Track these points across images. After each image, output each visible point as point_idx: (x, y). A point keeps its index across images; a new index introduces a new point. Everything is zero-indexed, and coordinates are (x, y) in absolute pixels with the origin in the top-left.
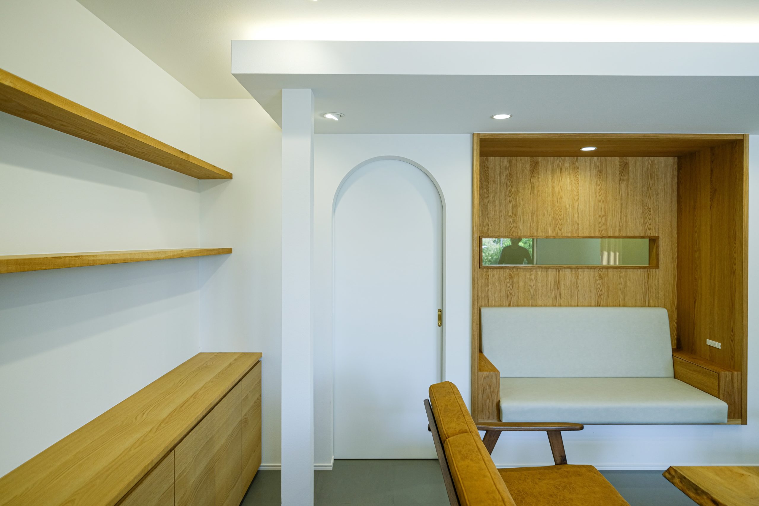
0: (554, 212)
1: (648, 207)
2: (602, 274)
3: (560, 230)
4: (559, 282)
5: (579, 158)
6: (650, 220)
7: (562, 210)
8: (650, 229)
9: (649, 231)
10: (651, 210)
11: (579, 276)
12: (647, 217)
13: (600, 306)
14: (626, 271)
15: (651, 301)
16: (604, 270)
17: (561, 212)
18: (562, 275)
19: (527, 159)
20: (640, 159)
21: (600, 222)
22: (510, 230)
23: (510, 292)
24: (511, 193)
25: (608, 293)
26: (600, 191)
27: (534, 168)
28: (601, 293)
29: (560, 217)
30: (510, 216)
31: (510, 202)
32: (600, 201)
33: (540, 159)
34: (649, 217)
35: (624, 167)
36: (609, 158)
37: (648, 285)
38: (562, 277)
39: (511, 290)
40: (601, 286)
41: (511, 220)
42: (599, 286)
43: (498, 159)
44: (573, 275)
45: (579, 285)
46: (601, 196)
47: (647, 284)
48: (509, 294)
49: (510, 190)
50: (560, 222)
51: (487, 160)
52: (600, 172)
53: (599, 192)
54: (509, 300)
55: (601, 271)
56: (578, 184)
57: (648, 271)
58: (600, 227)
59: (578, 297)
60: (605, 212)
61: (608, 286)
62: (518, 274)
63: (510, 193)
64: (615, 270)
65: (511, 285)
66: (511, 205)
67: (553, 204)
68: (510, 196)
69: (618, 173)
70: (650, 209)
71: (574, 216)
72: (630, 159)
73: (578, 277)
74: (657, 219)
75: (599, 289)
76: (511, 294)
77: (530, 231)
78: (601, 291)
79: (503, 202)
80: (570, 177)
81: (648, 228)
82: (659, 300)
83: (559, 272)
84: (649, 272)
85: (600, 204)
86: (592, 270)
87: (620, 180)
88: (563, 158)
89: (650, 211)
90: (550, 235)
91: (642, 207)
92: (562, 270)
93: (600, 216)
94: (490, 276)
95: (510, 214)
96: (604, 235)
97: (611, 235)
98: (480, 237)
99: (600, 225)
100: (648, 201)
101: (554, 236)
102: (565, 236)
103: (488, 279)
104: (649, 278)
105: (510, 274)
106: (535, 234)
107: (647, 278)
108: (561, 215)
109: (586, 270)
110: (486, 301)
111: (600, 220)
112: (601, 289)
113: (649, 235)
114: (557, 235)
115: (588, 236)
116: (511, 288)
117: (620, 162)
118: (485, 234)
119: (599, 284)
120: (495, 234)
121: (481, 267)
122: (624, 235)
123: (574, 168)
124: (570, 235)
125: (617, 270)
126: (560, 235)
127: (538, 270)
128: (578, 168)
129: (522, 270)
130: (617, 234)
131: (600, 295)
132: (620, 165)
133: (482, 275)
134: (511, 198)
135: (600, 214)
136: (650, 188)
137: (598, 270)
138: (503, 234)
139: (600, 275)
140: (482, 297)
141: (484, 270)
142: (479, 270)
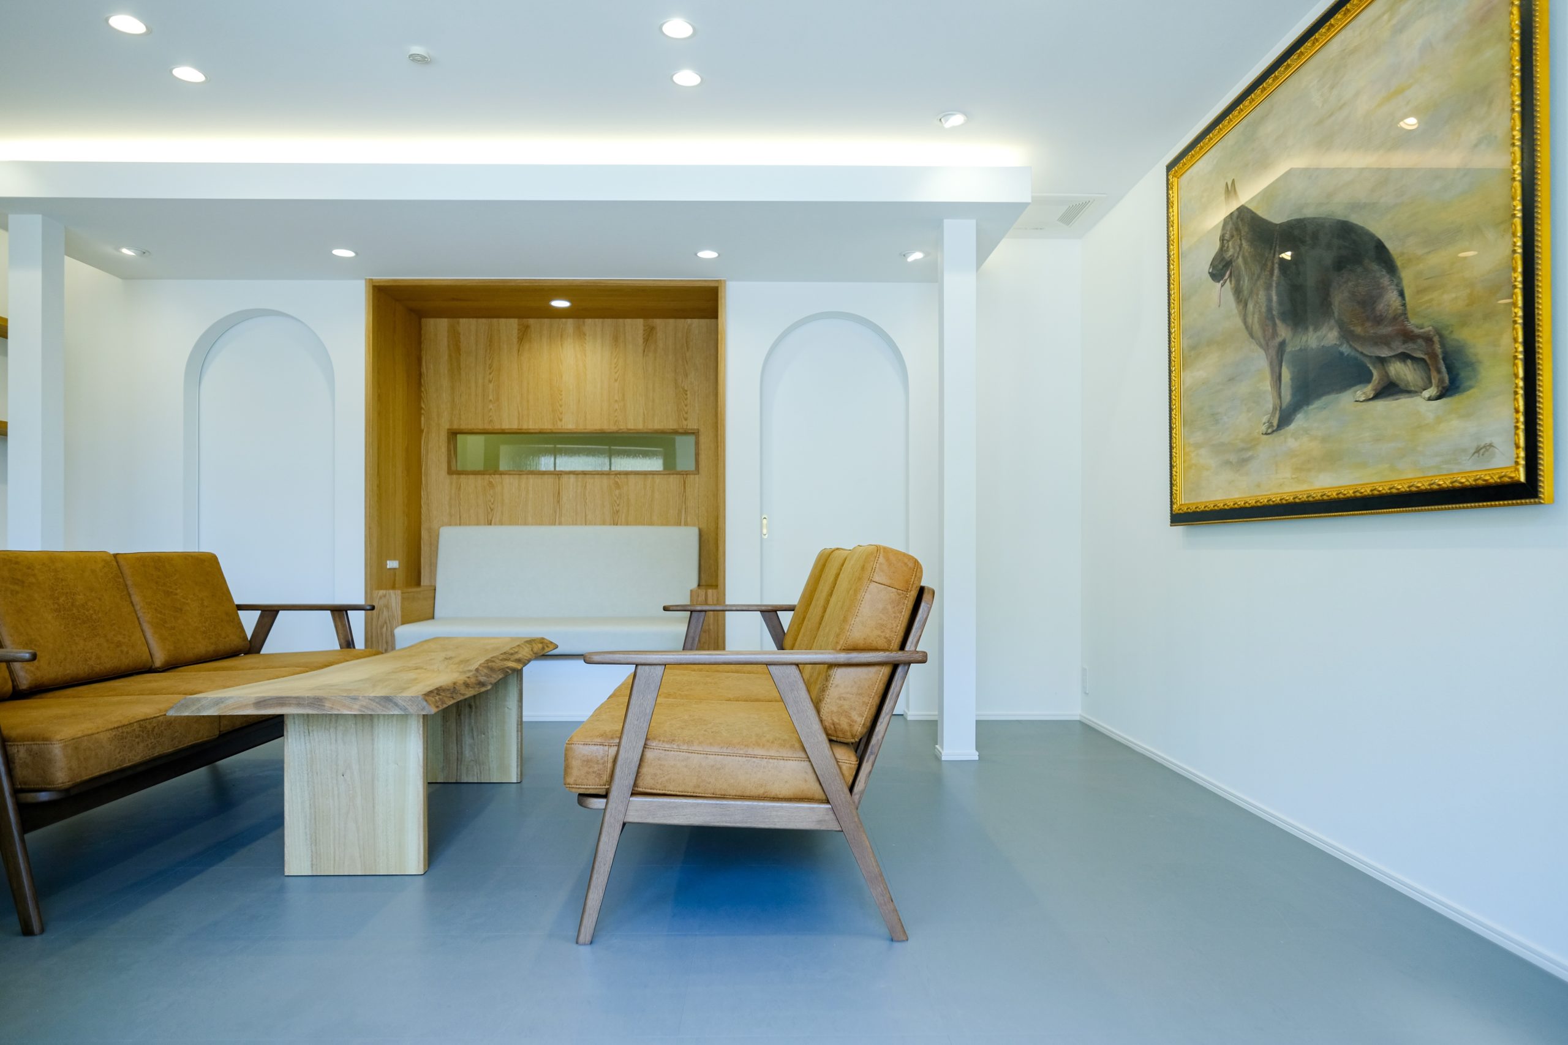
0: (551, 395)
1: (684, 388)
2: (619, 482)
3: (561, 421)
4: (559, 493)
5: (586, 320)
6: (686, 406)
7: (563, 393)
8: (686, 420)
9: (685, 423)
10: (688, 393)
11: (587, 484)
12: (682, 402)
13: (617, 525)
14: (653, 478)
15: (688, 519)
16: (622, 476)
17: (561, 395)
18: (563, 483)
19: (514, 323)
20: (671, 321)
21: (616, 410)
22: (491, 421)
23: (490, 508)
24: (492, 368)
25: (629, 509)
27: (524, 335)
28: (618, 508)
29: (560, 402)
30: (491, 401)
31: (490, 381)
32: (616, 380)
33: (532, 321)
34: (685, 402)
35: (650, 334)
36: (628, 320)
38: (563, 486)
39: (492, 504)
40: (618, 498)
41: (491, 406)
42: (615, 498)
43: (473, 321)
44: (579, 484)
45: (587, 497)
46: (617, 374)
47: (683, 496)
48: (489, 510)
49: (490, 365)
50: (561, 409)
51: (458, 323)
52: (616, 339)
53: (616, 367)
54: (490, 518)
55: (618, 478)
56: (585, 356)
57: (683, 477)
58: (616, 416)
59: (585, 513)
60: (624, 395)
61: (628, 499)
62: (502, 483)
63: (490, 368)
64: (637, 476)
65: (492, 497)
66: (491, 386)
67: (551, 385)
68: (490, 374)
69: (641, 341)
70: (686, 391)
71: (579, 401)
72: (658, 321)
73: (586, 486)
74: (696, 405)
75: (615, 503)
76: (492, 510)
77: (519, 423)
78: (618, 505)
79: (480, 381)
80: (574, 347)
81: (684, 418)
82: (700, 518)
83: (559, 479)
84: (685, 478)
85: (616, 384)
86: (605, 477)
87: (644, 351)
88: (564, 320)
89: (686, 395)
90: (546, 427)
91: (676, 388)
92: (563, 476)
93: (616, 401)
94: (462, 485)
95: (491, 397)
96: (622, 428)
97: (632, 428)
98: (448, 429)
99: (616, 414)
100: (684, 380)
101: (551, 429)
102: (567, 429)
103: (460, 488)
104: (685, 488)
105: (490, 483)
106: (525, 427)
107: (683, 487)
108: (561, 400)
109: (596, 476)
110: (458, 520)
111: (616, 406)
112: (618, 502)
113: (685, 427)
114: (556, 427)
115: (599, 430)
116: (492, 501)
117: (644, 326)
118: (455, 426)
119: (616, 496)
120: (470, 427)
121: (450, 472)
122: (649, 428)
123: (580, 334)
124: (574, 427)
125: (640, 476)
126: (560, 427)
127: (530, 476)
128: (585, 334)
129: (507, 476)
130: (640, 426)
131: (617, 512)
132: (644, 331)
133: (451, 483)
134: (492, 375)
135: (616, 398)
136: (687, 362)
137: (613, 476)
138: (481, 427)
139: (617, 483)
140: (451, 515)
141: (455, 476)
142: (447, 476)
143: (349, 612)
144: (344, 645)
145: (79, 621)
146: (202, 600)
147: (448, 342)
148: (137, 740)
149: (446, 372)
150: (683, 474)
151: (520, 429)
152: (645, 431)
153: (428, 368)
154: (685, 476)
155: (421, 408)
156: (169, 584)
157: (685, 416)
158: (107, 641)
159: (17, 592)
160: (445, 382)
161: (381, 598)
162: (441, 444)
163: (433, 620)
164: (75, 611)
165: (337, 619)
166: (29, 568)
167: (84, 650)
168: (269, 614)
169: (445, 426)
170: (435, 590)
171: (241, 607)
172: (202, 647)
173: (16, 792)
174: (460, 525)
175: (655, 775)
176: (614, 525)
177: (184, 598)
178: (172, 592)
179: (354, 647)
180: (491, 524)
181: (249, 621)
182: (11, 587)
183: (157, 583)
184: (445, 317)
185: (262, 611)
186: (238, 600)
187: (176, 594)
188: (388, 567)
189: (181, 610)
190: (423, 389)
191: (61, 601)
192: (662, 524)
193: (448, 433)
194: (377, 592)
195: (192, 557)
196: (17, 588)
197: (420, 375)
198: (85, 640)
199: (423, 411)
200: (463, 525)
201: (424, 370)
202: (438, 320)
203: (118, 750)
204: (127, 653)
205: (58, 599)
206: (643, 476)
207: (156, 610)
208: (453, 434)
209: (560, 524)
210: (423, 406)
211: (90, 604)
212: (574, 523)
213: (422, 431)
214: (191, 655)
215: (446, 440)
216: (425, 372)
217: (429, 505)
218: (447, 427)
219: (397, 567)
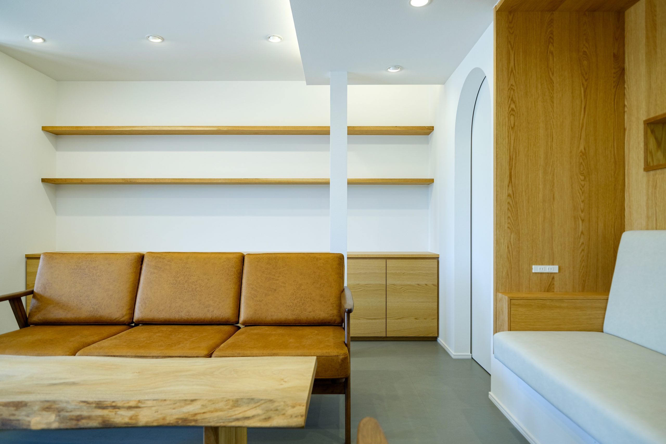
94: (658, 182)
98: (645, 121)
103: (656, 186)
118: (652, 115)
121: (648, 168)
133: (648, 181)
140: (648, 217)
141: (652, 173)
142: (645, 173)
147: (646, 22)
149: (644, 57)
155: (625, 106)
160: (643, 69)
162: (639, 137)
169: (643, 117)
174: (656, 229)
188: (535, 270)
190: (626, 86)
193: (644, 124)
194: (499, 294)
199: (626, 109)
200: (659, 229)
210: (626, 103)
213: (625, 130)
215: (647, 133)
216: (628, 68)
217: (630, 207)
218: (644, 119)
219: (557, 271)
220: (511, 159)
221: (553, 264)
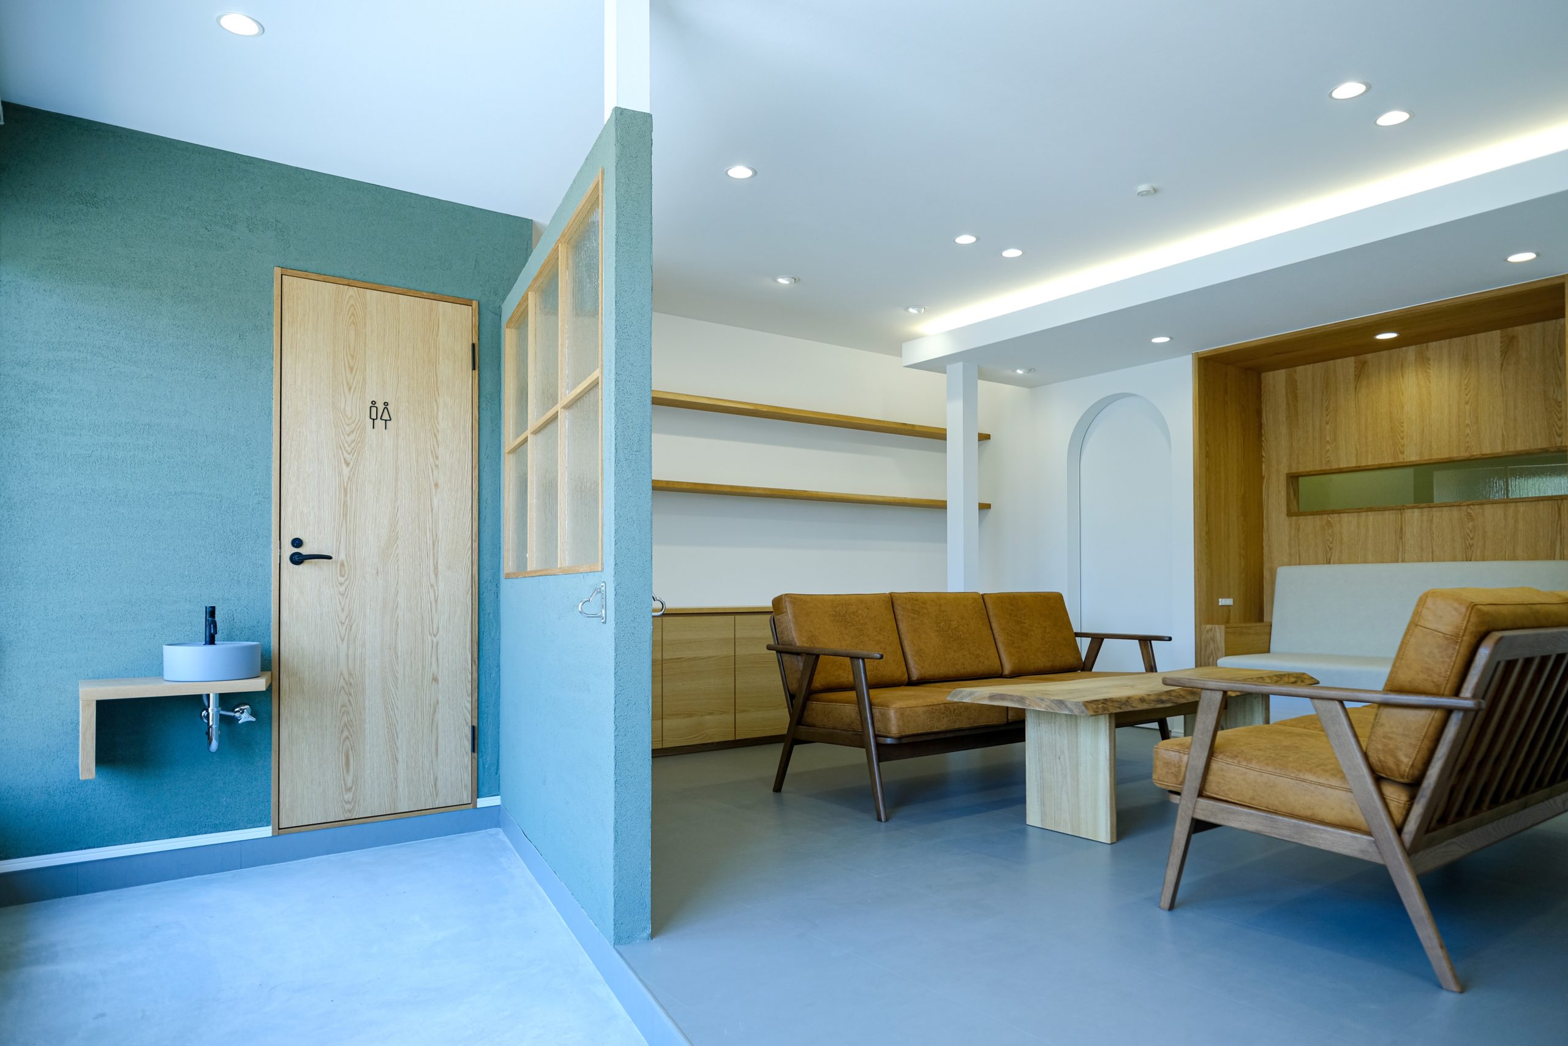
0: (1391, 428)
1: (1557, 400)
2: (1472, 513)
3: (1402, 453)
4: (1401, 529)
5: (1430, 344)
6: (1560, 421)
7: (1405, 424)
8: (1560, 435)
9: (1558, 439)
11: (1434, 518)
12: (1555, 416)
13: (1471, 560)
14: (1516, 506)
15: (1566, 552)
16: (1476, 507)
17: (1403, 427)
18: (1406, 519)
19: (1347, 361)
20: (1535, 327)
21: (1468, 435)
22: (1329, 461)
23: (1329, 547)
24: (1329, 410)
25: (1485, 542)
26: (1468, 387)
27: (1361, 372)
28: (1471, 542)
29: (1401, 434)
30: (1328, 442)
31: (1327, 423)
32: (1467, 403)
33: (1369, 357)
34: (1559, 416)
35: (1509, 347)
36: (1481, 334)
37: (1559, 525)
38: (1407, 522)
39: (1331, 543)
40: (1471, 531)
41: (1328, 447)
42: (1468, 531)
43: (1309, 367)
44: (1425, 518)
45: (1434, 531)
46: (1469, 395)
47: (1557, 524)
48: (1328, 548)
49: (1326, 406)
50: (1402, 442)
51: (1296, 371)
52: (1466, 359)
53: (1466, 389)
54: (1329, 555)
55: (1472, 509)
56: (1430, 382)
57: (1558, 504)
58: (1468, 442)
59: (1432, 549)
60: (1477, 418)
61: (1484, 532)
62: (1340, 521)
63: (1327, 410)
64: (1495, 506)
65: (1330, 536)
66: (1328, 427)
67: (1390, 418)
68: (1327, 415)
69: (1497, 355)
70: (1560, 403)
71: (1423, 431)
72: (1519, 329)
73: (1432, 520)
75: (1470, 537)
76: (1330, 549)
77: (1357, 461)
78: (1472, 539)
79: (1317, 424)
80: (1416, 375)
81: (1557, 434)
83: (1401, 514)
84: (1561, 504)
85: (1468, 407)
86: (1456, 509)
87: (1502, 365)
88: (1404, 348)
89: (1560, 408)
90: (1386, 462)
91: (1545, 400)
92: (1406, 511)
93: (1468, 425)
94: (1301, 526)
95: (1328, 439)
96: (1474, 454)
97: (1488, 452)
98: (1287, 474)
99: (1468, 439)
100: (1556, 390)
101: (1391, 464)
102: (1409, 462)
103: (1299, 529)
104: (1560, 515)
105: (1329, 522)
106: (1364, 464)
107: (1557, 516)
108: (1402, 432)
109: (1445, 509)
110: (1297, 559)
111: (1468, 431)
112: (1471, 536)
113: (1559, 445)
114: (1398, 461)
115: (1447, 459)
116: (1331, 540)
117: (1501, 337)
118: (1294, 470)
119: (1468, 528)
120: (1308, 470)
121: (1290, 514)
122: (1510, 450)
123: (1423, 361)
124: (1418, 459)
125: (1499, 505)
126: (1402, 460)
127: (1370, 513)
128: (1429, 359)
129: (1345, 514)
130: (1498, 449)
131: (1471, 546)
132: (1501, 342)
133: (1291, 525)
134: (1329, 416)
135: (1467, 422)
136: (1560, 368)
137: (1465, 508)
138: (1318, 468)
139: (1469, 514)
140: (1290, 555)
141: (1294, 518)
142: (1287, 518)
143: (1152, 642)
144: (1148, 669)
145: (952, 639)
146: (1045, 628)
147: (1286, 391)
148: (942, 715)
149: (1285, 420)
150: (1557, 500)
151: (1359, 467)
152: (1505, 454)
153: (1268, 418)
154: (1560, 502)
155: (1262, 456)
156: (1019, 616)
157: (1559, 431)
158: (970, 653)
159: (915, 619)
160: (1284, 430)
161: (1207, 632)
162: (1280, 488)
163: (1268, 654)
164: (950, 632)
165: (1143, 647)
166: (923, 604)
167: (953, 658)
168: (1097, 640)
169: (1284, 470)
170: (1271, 626)
171: (1078, 635)
172: (1042, 662)
173: (876, 736)
174: (1300, 564)
175: (1219, 783)
176: (1467, 561)
177: (1030, 626)
178: (1021, 621)
179: (1156, 671)
180: (1329, 563)
181: (1084, 644)
182: (912, 615)
183: (1010, 614)
184: (1282, 369)
185: (1092, 638)
186: (1076, 629)
187: (1025, 623)
188: (1220, 604)
189: (1027, 635)
190: (1263, 439)
191: (941, 625)
192: (1529, 559)
193: (1287, 477)
194: (1204, 626)
195: (1041, 596)
196: (915, 616)
197: (1260, 426)
198: (955, 652)
199: (1264, 459)
200: (1303, 565)
201: (1264, 421)
202: (1276, 372)
203: (929, 720)
204: (983, 662)
205: (940, 624)
206: (1503, 505)
207: (1007, 633)
208: (1293, 479)
209: (1403, 561)
210: (1264, 454)
211: (961, 627)
212: (1420, 560)
213: (1263, 478)
214: (1032, 668)
215: (1286, 485)
217: (1269, 546)
218: (1286, 472)
219: (1232, 604)
220: (1207, 499)
221: (1229, 598)
